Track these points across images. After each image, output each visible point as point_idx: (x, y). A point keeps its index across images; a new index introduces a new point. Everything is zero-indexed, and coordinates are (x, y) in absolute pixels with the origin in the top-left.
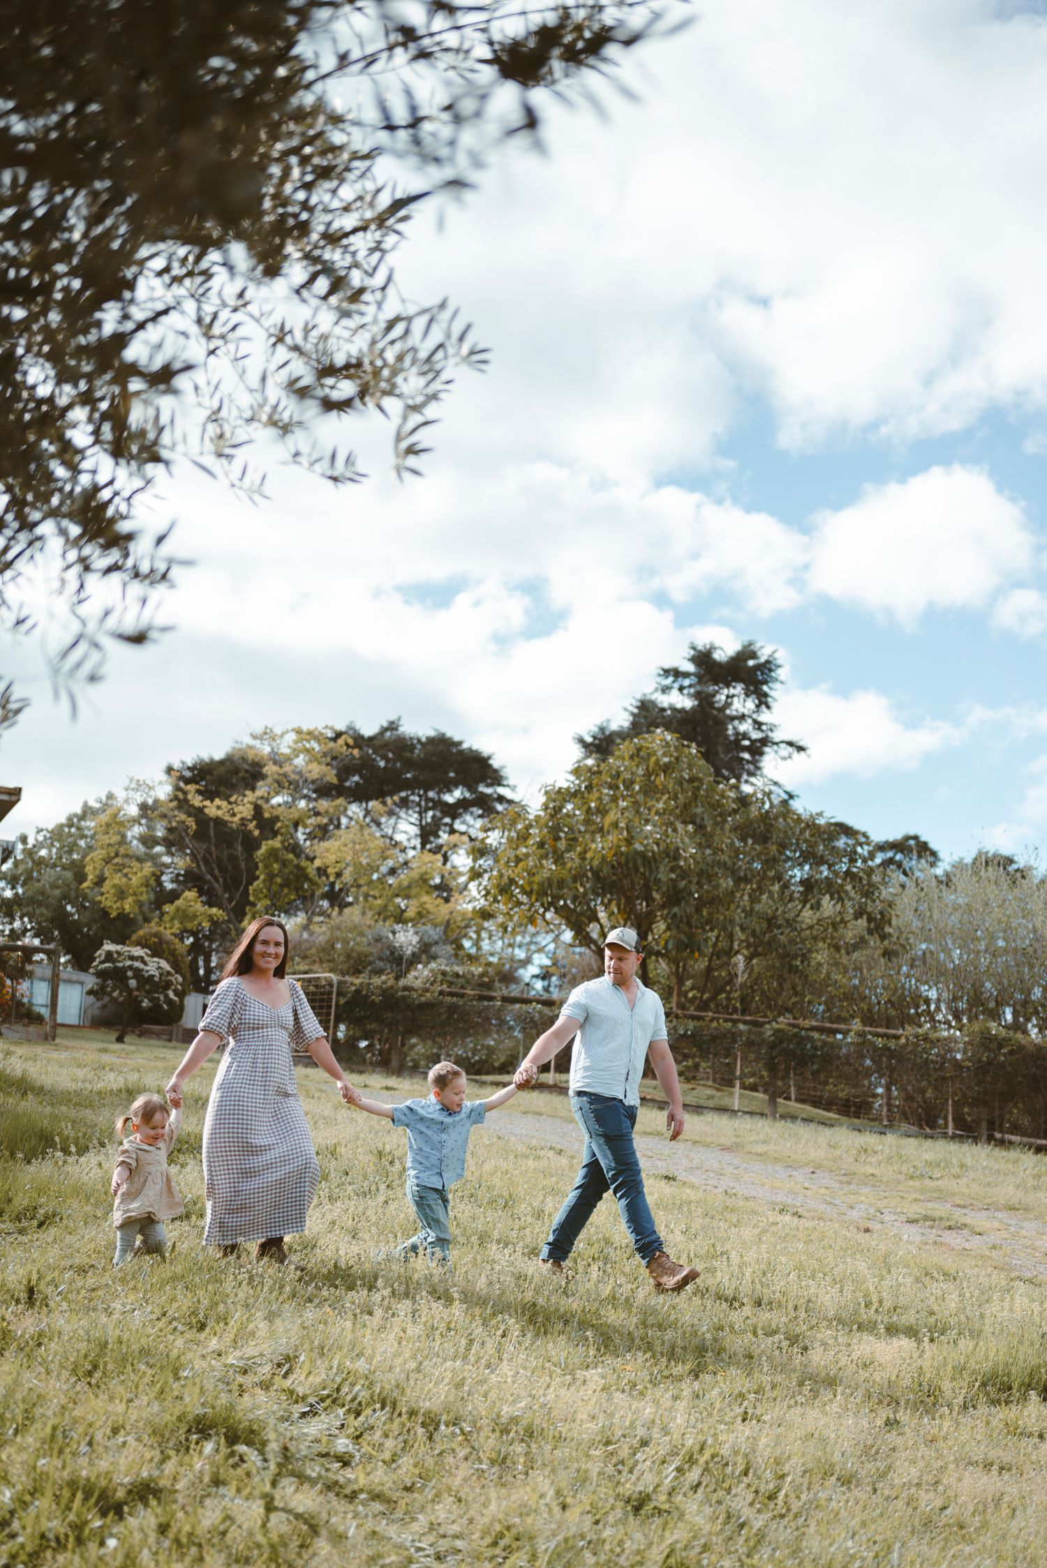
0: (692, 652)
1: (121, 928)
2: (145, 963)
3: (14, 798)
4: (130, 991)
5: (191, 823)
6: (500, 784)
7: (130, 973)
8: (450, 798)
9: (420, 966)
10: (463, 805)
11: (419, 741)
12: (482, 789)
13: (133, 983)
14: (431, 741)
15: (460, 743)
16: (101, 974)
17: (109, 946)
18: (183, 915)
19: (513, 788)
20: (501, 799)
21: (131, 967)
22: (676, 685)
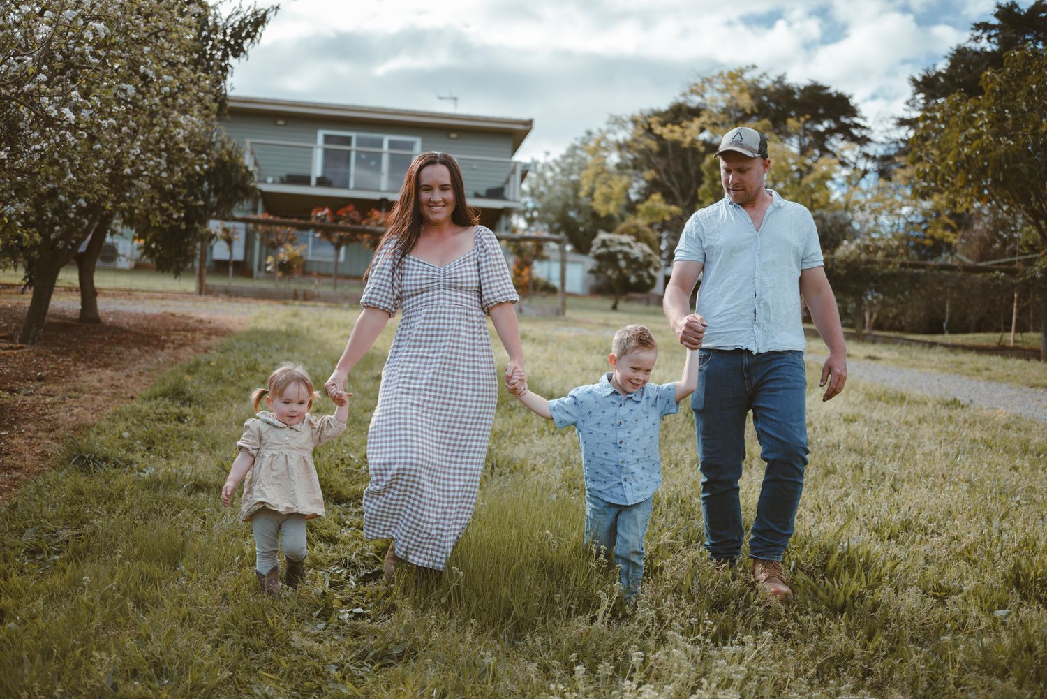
0: (997, 10)
1: (608, 223)
2: (631, 247)
3: (528, 128)
4: (620, 270)
5: (654, 145)
6: (855, 116)
7: (620, 256)
8: (821, 128)
9: (846, 242)
10: (830, 132)
11: (799, 89)
12: (844, 120)
13: (623, 264)
14: (807, 89)
15: (827, 88)
16: (599, 257)
17: (603, 235)
18: (652, 212)
19: (864, 119)
20: (857, 126)
21: (620, 251)
22: (985, 36)
